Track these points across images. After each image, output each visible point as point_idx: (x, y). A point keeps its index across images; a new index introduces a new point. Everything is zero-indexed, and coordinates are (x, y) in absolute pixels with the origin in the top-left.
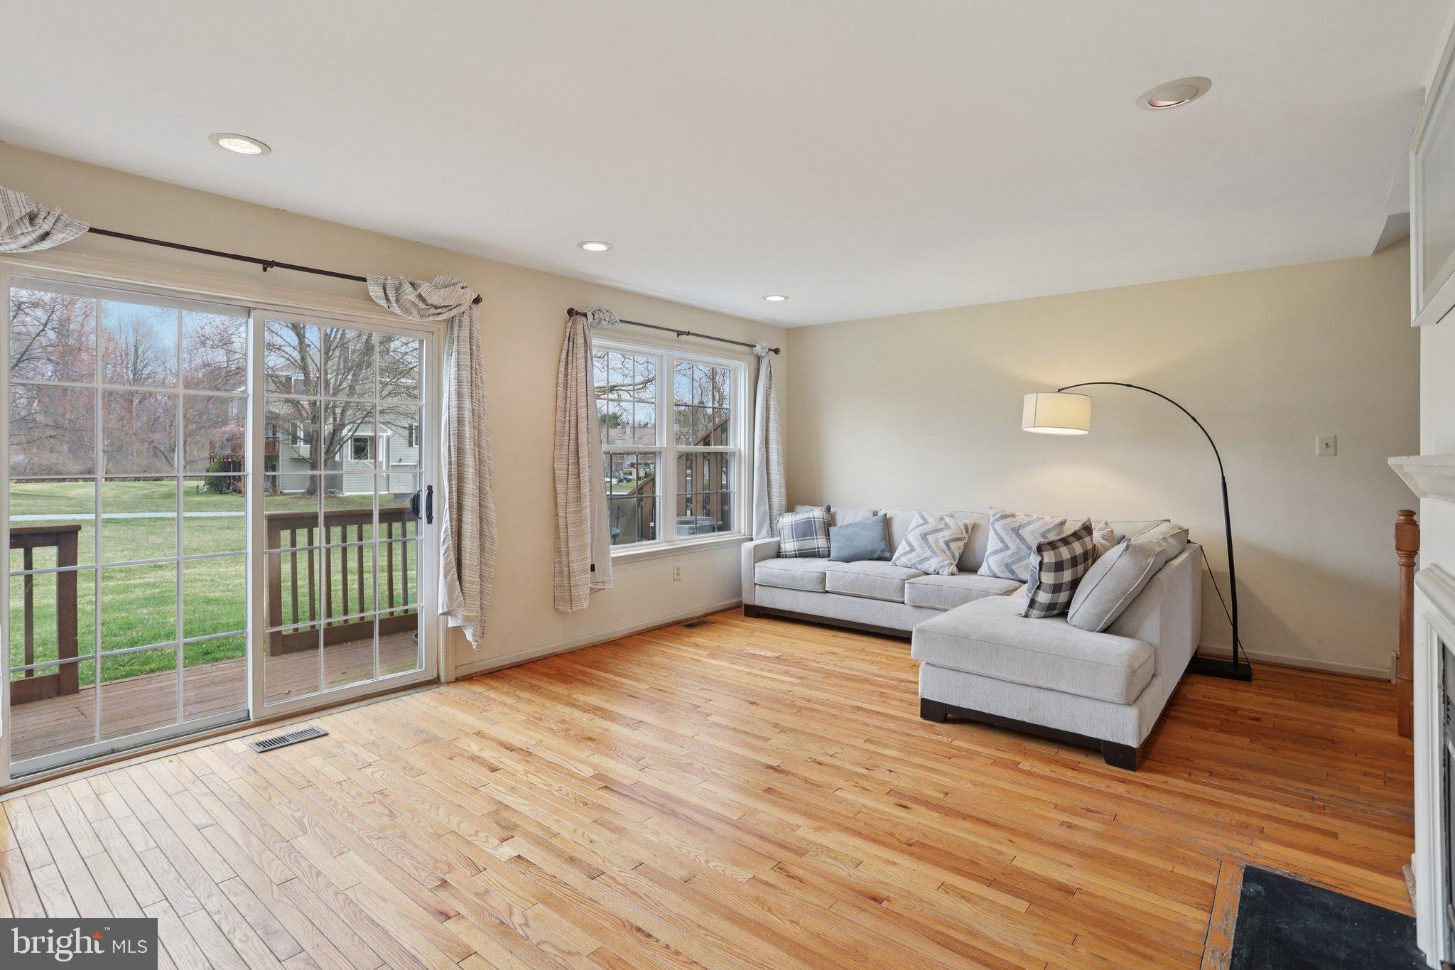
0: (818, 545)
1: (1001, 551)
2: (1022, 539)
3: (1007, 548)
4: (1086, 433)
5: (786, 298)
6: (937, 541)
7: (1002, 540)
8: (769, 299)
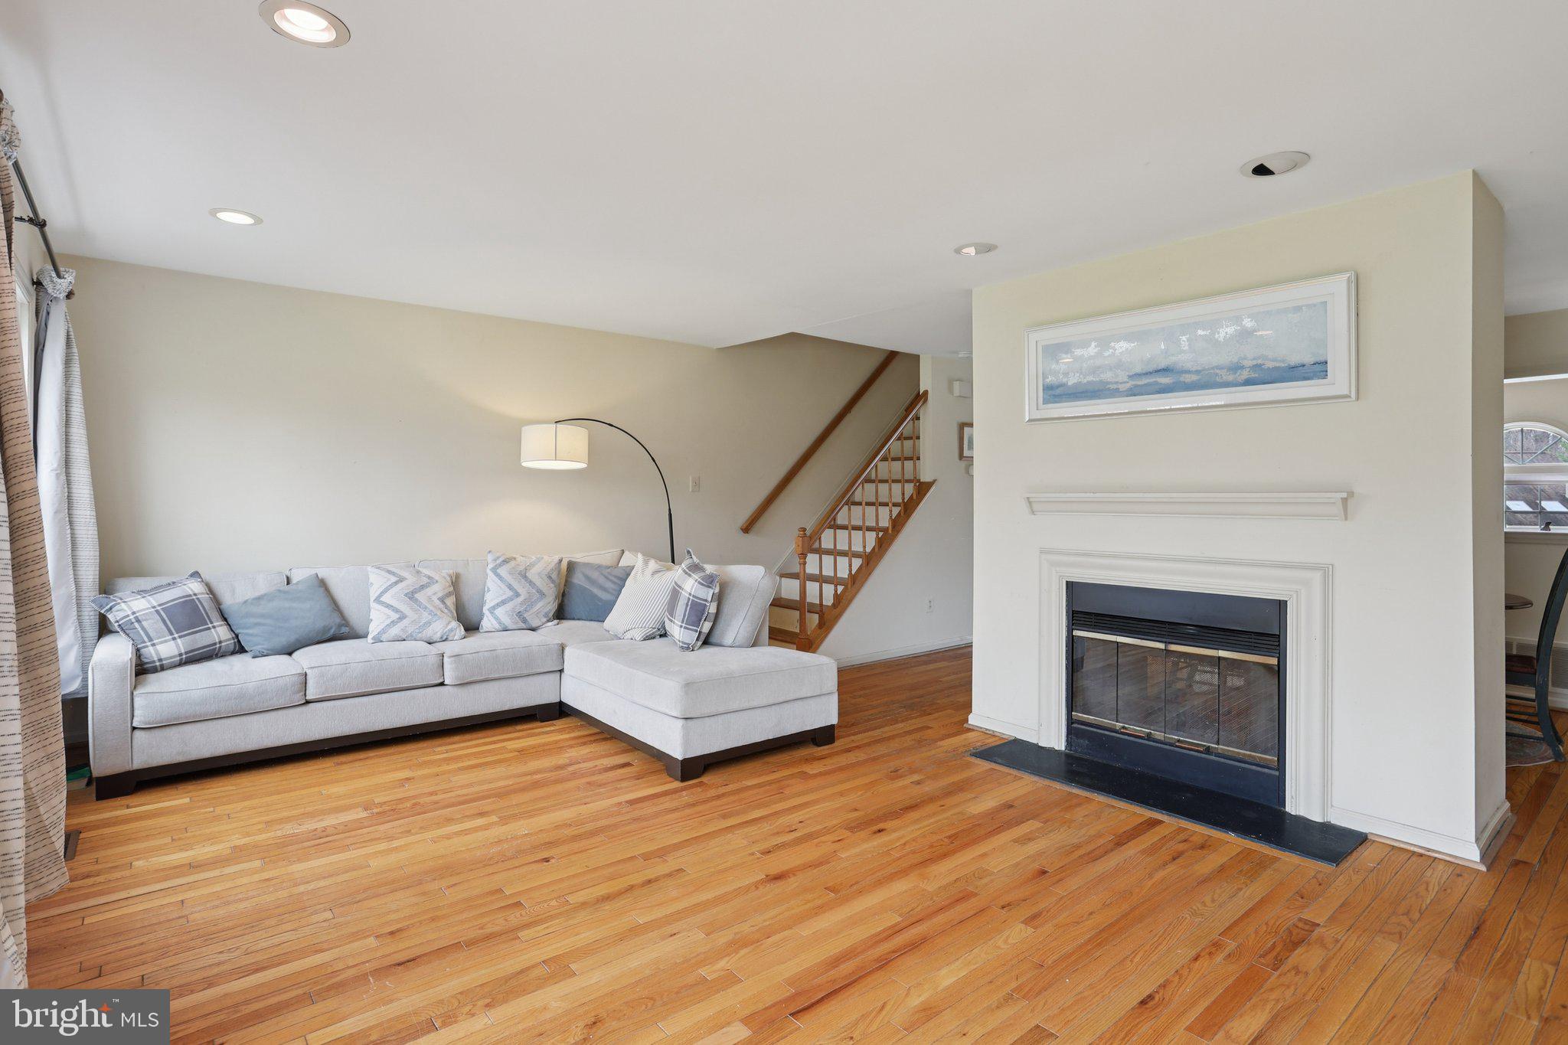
0: (219, 636)
1: (511, 599)
2: (531, 583)
3: (517, 595)
4: (584, 466)
5: (258, 221)
6: (429, 599)
7: (510, 587)
8: (223, 216)
